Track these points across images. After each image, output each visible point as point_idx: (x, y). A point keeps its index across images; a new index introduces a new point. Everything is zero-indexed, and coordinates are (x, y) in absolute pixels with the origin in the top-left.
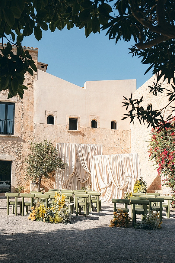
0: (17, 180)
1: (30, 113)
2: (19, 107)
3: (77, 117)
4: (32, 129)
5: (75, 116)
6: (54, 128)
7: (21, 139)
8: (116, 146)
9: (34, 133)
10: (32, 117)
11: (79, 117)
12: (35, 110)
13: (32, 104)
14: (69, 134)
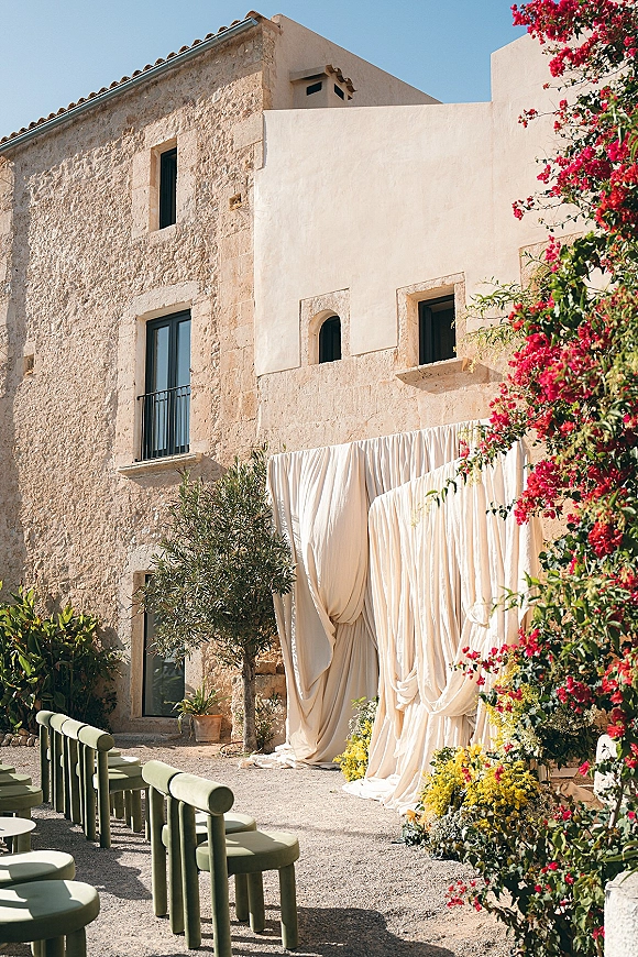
0: (203, 661)
1: (241, 334)
2: (206, 321)
3: (448, 282)
5: (438, 284)
6: (341, 380)
7: (216, 467)
9: (259, 425)
10: (247, 350)
11: (458, 278)
12: (258, 313)
13: (249, 290)
14: (410, 389)
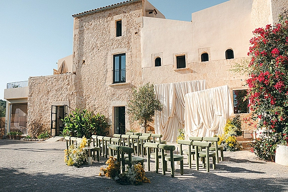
0: (130, 124)
1: (138, 59)
2: (129, 56)
4: (140, 73)
5: (182, 53)
7: (132, 85)
8: (234, 78)
9: (143, 78)
10: (140, 63)
11: (186, 53)
12: (142, 56)
14: (176, 73)
